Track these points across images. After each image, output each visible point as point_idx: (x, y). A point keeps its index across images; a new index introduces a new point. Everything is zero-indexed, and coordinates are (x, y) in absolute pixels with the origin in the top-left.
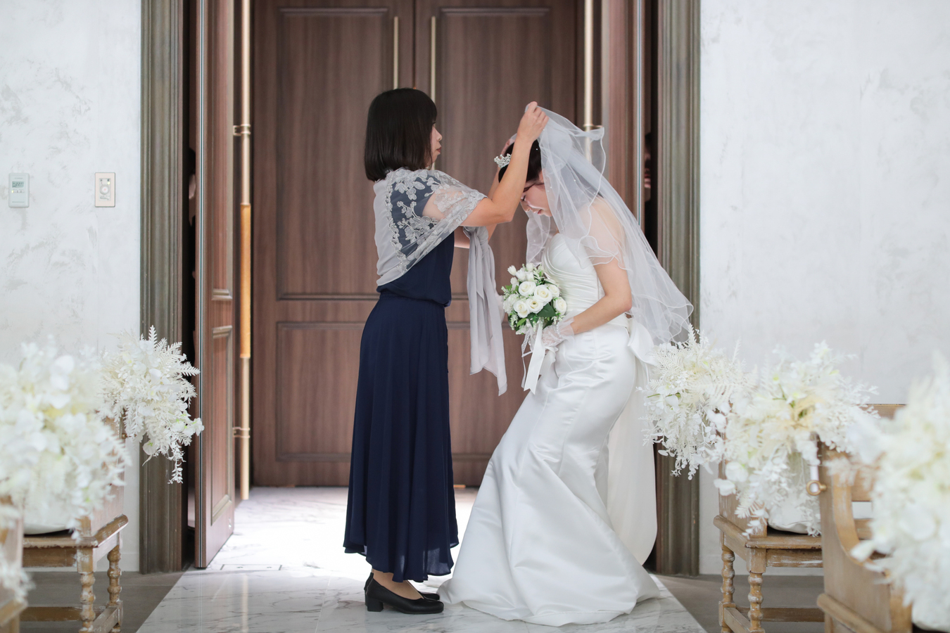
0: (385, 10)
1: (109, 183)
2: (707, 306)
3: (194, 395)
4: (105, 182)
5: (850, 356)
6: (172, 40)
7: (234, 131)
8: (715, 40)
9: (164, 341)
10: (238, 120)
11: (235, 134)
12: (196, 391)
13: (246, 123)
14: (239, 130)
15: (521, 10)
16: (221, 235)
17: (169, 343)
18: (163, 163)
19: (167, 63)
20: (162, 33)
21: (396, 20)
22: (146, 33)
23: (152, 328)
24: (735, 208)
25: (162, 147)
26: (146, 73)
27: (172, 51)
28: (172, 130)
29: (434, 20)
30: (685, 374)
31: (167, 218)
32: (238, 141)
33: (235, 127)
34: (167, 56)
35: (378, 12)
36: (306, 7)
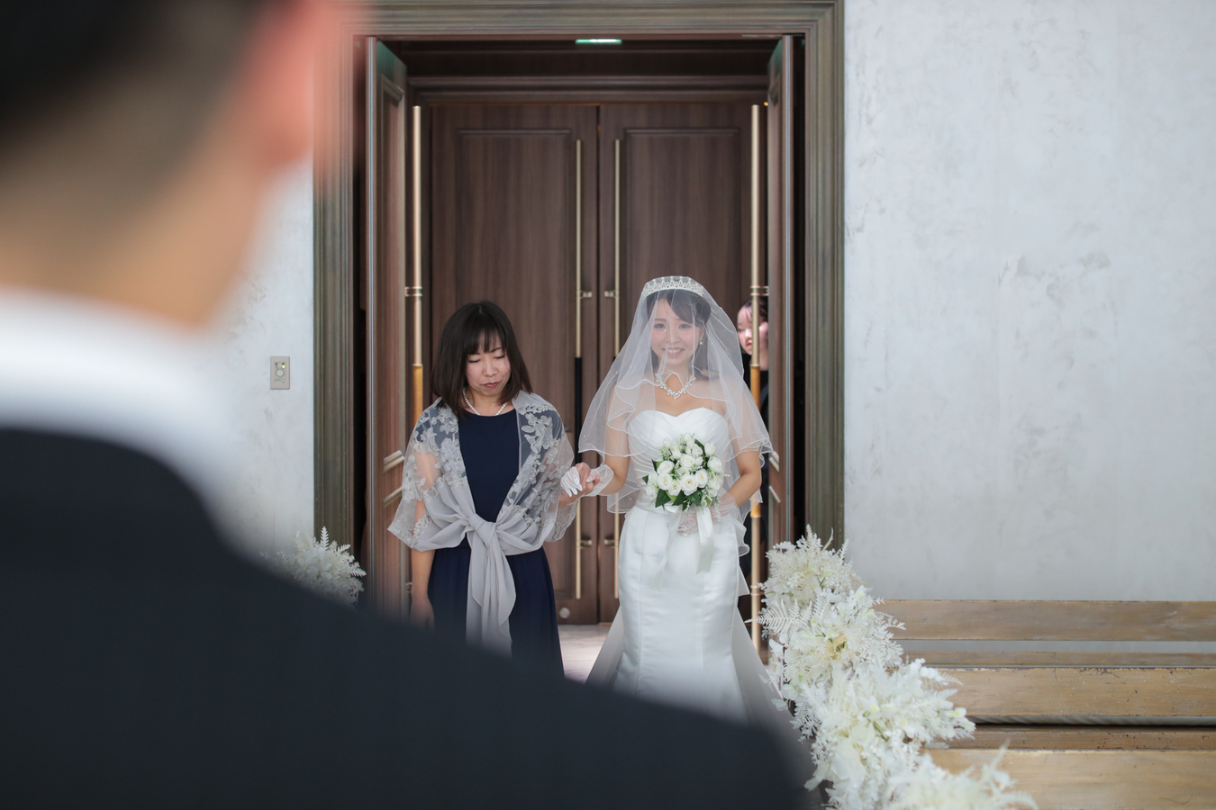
0: (568, 131)
1: (284, 366)
2: (852, 482)
3: (362, 589)
4: (279, 365)
5: (878, 601)
6: (343, 231)
7: (406, 292)
8: (860, 230)
9: (334, 543)
10: (410, 281)
11: (407, 295)
12: (363, 586)
13: (418, 287)
14: (411, 292)
15: (711, 131)
16: (392, 401)
17: (340, 545)
18: (335, 349)
19: (338, 253)
20: (334, 225)
21: (579, 143)
22: (318, 226)
23: (324, 529)
24: (879, 390)
25: (334, 333)
26: (318, 264)
27: (343, 241)
28: (343, 317)
29: (617, 143)
30: (796, 576)
31: (338, 400)
32: (410, 302)
33: (407, 288)
34: (338, 247)
35: (561, 134)
36: (485, 129)
